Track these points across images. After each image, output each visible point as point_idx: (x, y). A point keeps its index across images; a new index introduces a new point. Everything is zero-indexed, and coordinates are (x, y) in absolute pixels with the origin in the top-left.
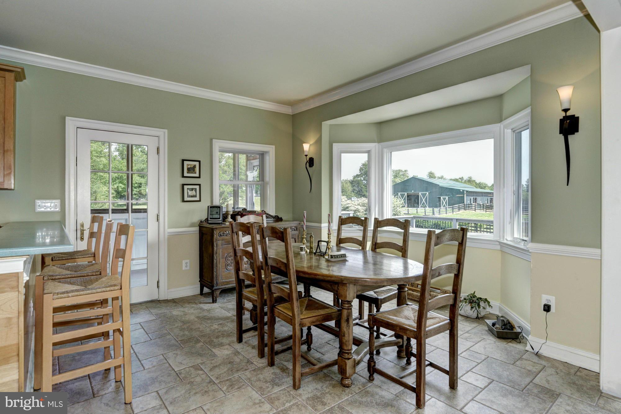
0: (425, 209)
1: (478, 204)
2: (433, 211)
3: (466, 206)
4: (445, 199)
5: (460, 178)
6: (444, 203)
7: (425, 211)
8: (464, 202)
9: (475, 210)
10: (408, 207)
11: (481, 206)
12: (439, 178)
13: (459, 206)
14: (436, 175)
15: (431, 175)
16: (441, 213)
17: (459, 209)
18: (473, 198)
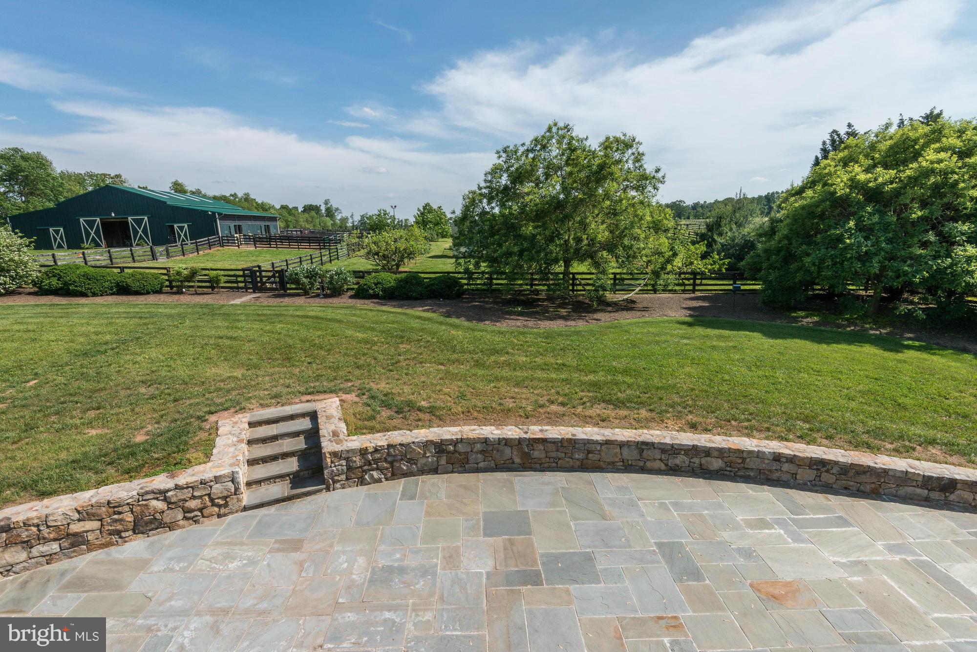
0: (131, 250)
1: (244, 235)
2: (152, 253)
3: (223, 240)
4: (182, 228)
5: (231, 195)
6: (182, 236)
7: (132, 254)
8: (218, 234)
9: (238, 246)
10: (110, 245)
11: (250, 239)
12: (193, 193)
13: (208, 240)
14: (186, 188)
15: (178, 187)
16: (171, 254)
17: (210, 246)
18: (235, 226)
